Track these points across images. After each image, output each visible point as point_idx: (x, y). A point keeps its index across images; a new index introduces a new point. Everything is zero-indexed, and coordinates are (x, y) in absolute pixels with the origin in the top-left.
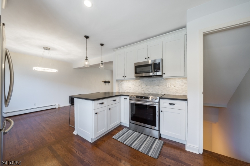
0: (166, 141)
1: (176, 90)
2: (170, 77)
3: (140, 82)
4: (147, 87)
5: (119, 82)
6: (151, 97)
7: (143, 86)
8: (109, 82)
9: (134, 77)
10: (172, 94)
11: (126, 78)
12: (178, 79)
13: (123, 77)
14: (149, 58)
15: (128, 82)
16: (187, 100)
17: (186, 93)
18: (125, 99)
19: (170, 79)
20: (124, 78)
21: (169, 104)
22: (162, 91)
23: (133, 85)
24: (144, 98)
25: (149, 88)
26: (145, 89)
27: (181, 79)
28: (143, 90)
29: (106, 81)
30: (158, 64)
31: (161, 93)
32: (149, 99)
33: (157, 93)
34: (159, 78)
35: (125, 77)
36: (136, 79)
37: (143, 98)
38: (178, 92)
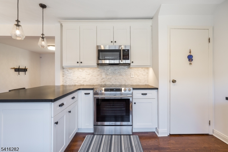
0: (140, 135)
1: (139, 80)
2: (136, 66)
3: (99, 71)
4: (108, 77)
5: (64, 70)
6: (123, 89)
7: (104, 76)
8: (25, 70)
9: (96, 65)
10: (136, 84)
11: (81, 65)
12: (141, 68)
13: (78, 62)
14: (115, 42)
15: (80, 70)
16: (157, 89)
17: (148, 82)
18: (85, 94)
19: (134, 68)
20: (78, 64)
21: (142, 94)
22: (126, 81)
23: (89, 74)
24: (116, 91)
25: (111, 78)
26: (106, 79)
27: (144, 68)
28: (103, 80)
29: (20, 68)
30: (126, 50)
31: (125, 83)
32: (122, 91)
33: (121, 84)
34: (123, 66)
35: (81, 63)
36: (98, 67)
37: (114, 91)
38: (141, 82)
